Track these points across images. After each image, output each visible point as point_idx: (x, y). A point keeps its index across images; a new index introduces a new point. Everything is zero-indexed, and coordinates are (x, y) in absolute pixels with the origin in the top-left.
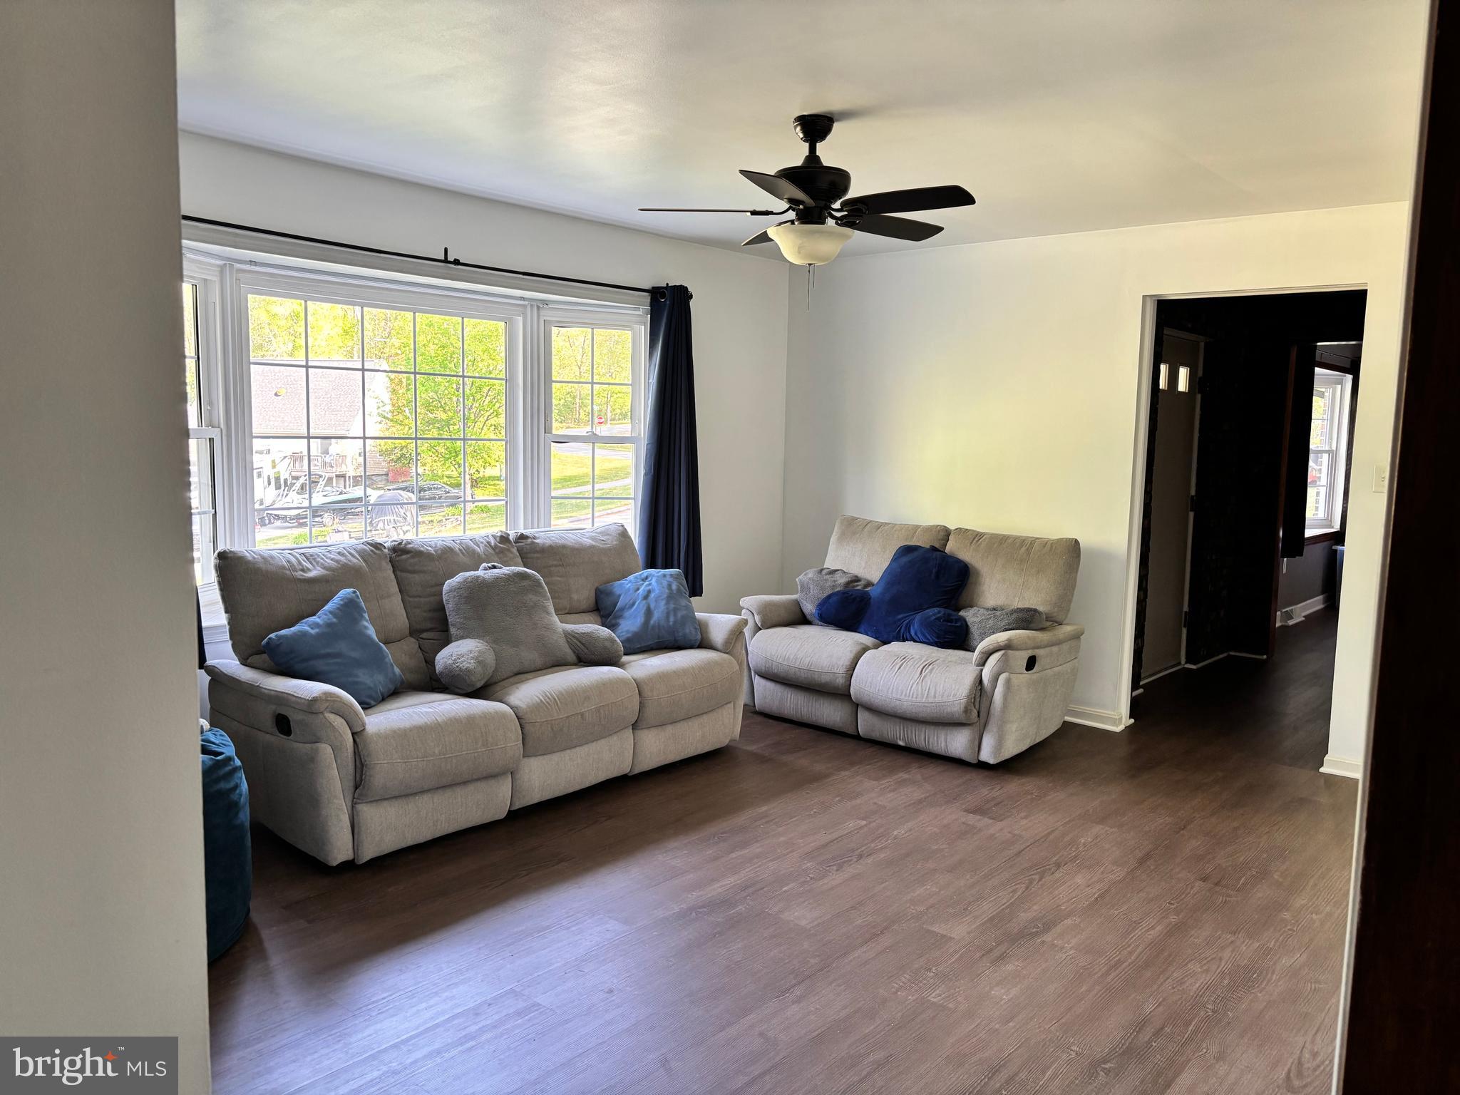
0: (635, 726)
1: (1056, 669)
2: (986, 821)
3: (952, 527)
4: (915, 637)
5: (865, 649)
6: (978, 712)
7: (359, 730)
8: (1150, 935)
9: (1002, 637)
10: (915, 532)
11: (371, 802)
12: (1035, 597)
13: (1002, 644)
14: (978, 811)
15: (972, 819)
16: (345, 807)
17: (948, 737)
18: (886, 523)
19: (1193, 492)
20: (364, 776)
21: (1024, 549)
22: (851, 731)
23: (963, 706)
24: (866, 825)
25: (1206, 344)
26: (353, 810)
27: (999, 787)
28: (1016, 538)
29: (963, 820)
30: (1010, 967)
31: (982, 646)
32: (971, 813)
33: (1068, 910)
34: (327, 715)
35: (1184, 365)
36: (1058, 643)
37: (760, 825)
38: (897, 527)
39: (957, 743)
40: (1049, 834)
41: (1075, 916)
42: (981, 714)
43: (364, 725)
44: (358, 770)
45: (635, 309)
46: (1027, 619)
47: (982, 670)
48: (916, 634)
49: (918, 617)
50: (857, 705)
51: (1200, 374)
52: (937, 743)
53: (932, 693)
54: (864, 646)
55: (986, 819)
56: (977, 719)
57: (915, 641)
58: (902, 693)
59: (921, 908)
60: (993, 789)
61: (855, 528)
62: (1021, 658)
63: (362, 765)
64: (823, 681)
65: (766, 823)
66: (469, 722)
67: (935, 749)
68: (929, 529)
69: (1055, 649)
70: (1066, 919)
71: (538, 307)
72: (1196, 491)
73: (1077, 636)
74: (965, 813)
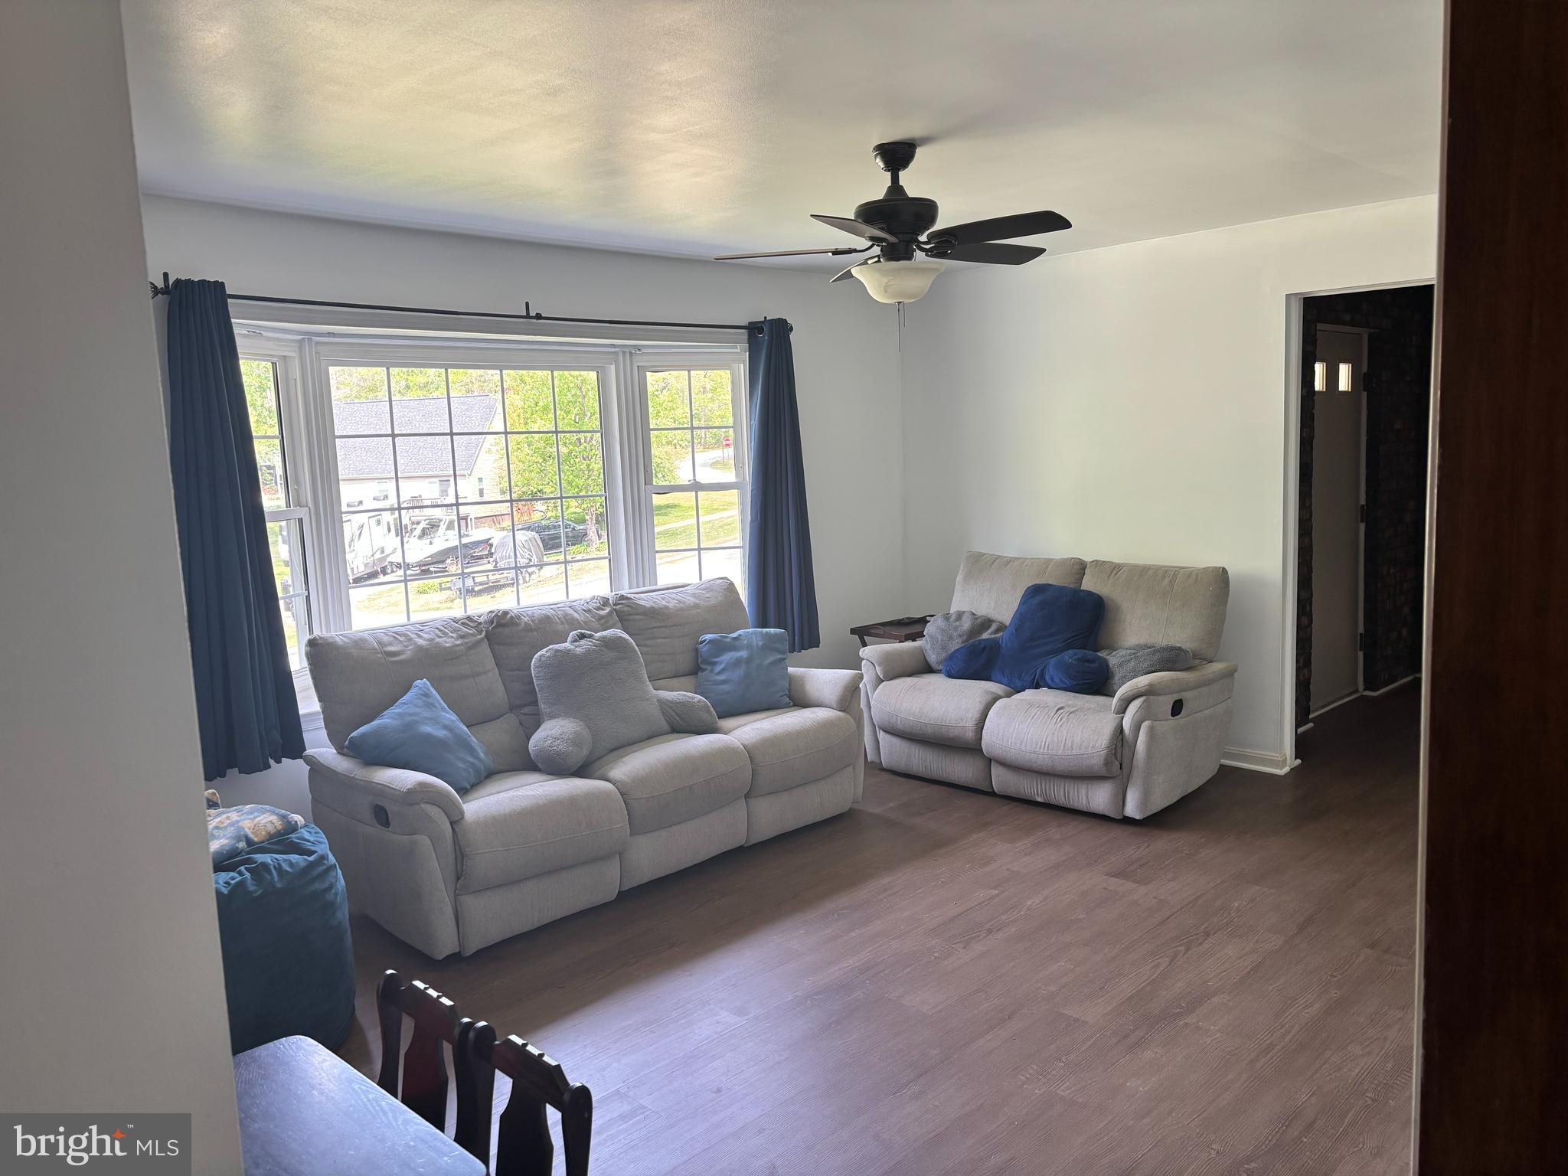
0: (747, 796)
1: (1206, 712)
2: (1129, 885)
3: (1087, 559)
4: (1049, 682)
5: (996, 699)
6: (1121, 764)
7: (457, 819)
8: (1307, 1013)
9: (1143, 681)
10: (1047, 567)
11: (475, 892)
12: (1181, 634)
13: (1142, 690)
14: (1121, 874)
15: (1114, 883)
16: (447, 899)
17: (1090, 793)
18: (1016, 558)
19: (1363, 502)
20: (464, 867)
21: (1166, 581)
22: (984, 787)
23: (1102, 759)
24: (997, 895)
25: (1370, 336)
26: (455, 901)
27: (1146, 844)
28: (1158, 568)
29: (1105, 885)
30: (1148, 1054)
31: (1122, 691)
32: (1112, 876)
33: (1215, 986)
34: (423, 806)
35: (1345, 361)
36: (1207, 683)
37: (882, 900)
38: (1027, 561)
39: (1099, 798)
40: (1198, 898)
41: (1224, 993)
42: (1124, 767)
43: (462, 813)
44: (459, 861)
45: (732, 348)
46: (1172, 659)
47: (1122, 718)
48: (1052, 679)
49: (1053, 661)
50: (990, 760)
51: (1365, 369)
52: (1078, 799)
53: (1069, 744)
54: (994, 695)
55: (1130, 883)
56: (1119, 771)
57: (1050, 687)
58: (1037, 745)
59: (1052, 988)
60: (1139, 847)
61: (981, 565)
62: (1166, 703)
63: (463, 856)
64: (951, 735)
65: (890, 896)
66: (571, 803)
67: (1076, 805)
68: (1063, 562)
69: (1204, 690)
70: (1212, 997)
71: (631, 353)
72: (1367, 499)
73: (1230, 674)
74: (1107, 877)
